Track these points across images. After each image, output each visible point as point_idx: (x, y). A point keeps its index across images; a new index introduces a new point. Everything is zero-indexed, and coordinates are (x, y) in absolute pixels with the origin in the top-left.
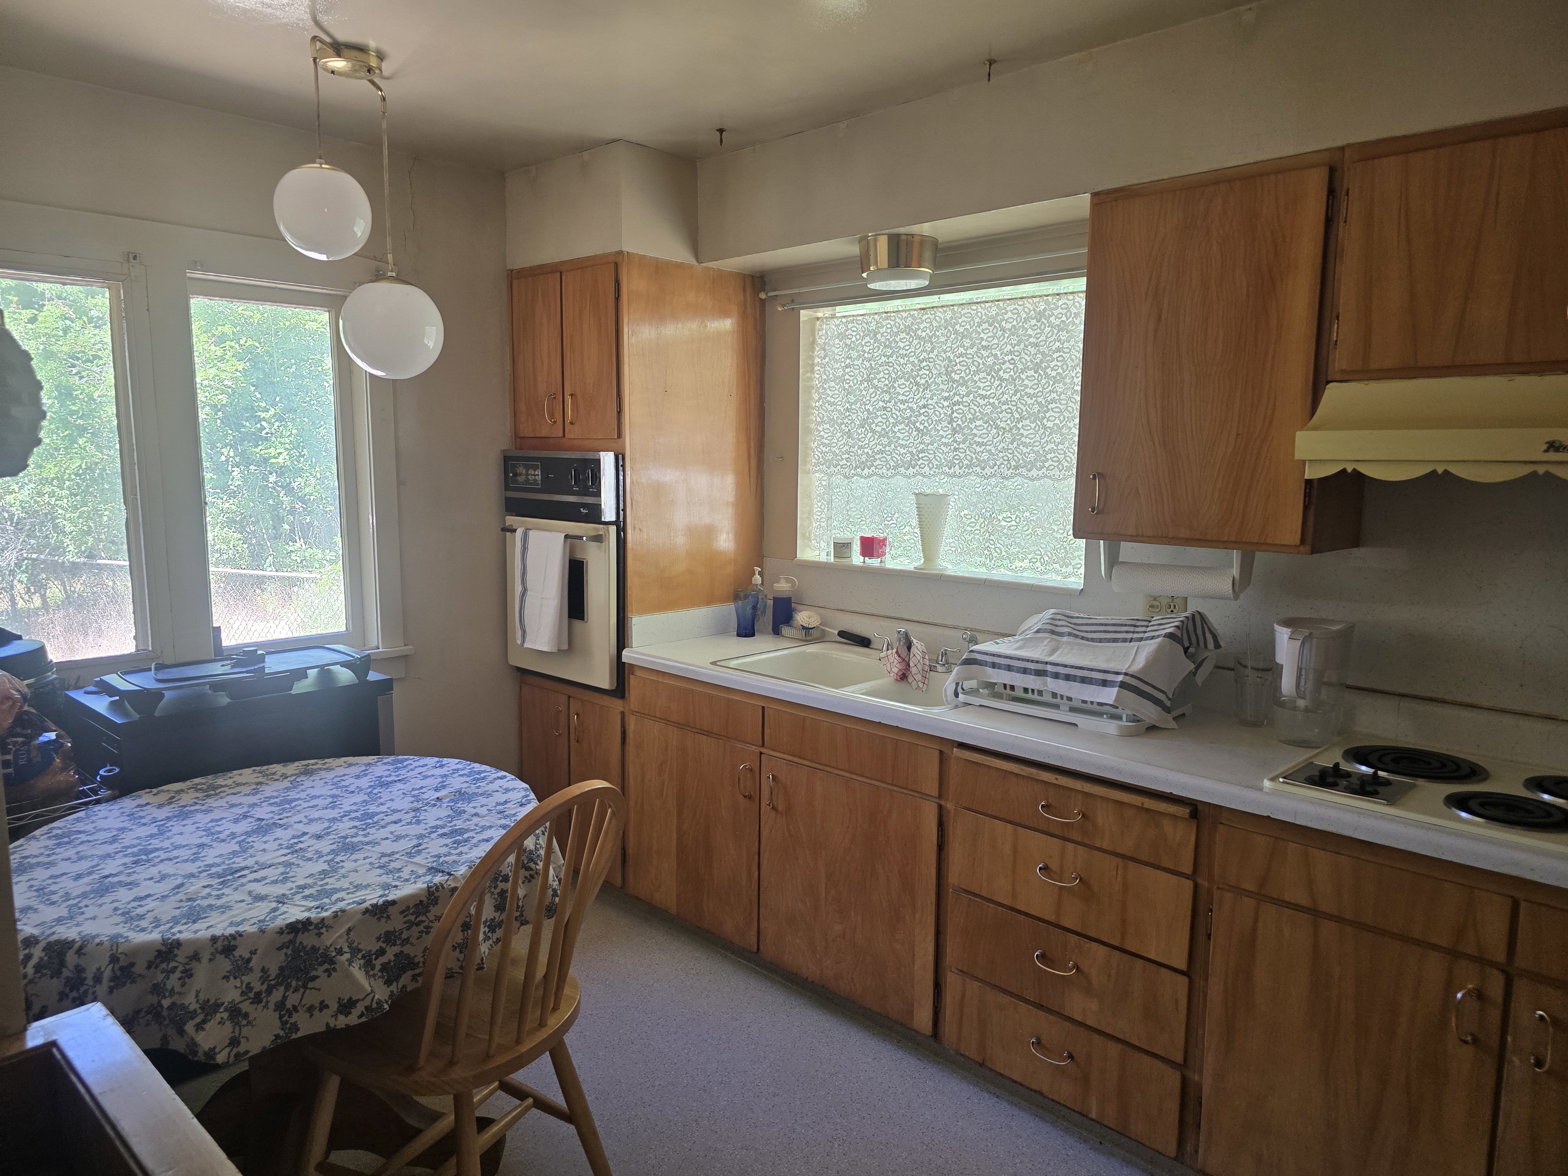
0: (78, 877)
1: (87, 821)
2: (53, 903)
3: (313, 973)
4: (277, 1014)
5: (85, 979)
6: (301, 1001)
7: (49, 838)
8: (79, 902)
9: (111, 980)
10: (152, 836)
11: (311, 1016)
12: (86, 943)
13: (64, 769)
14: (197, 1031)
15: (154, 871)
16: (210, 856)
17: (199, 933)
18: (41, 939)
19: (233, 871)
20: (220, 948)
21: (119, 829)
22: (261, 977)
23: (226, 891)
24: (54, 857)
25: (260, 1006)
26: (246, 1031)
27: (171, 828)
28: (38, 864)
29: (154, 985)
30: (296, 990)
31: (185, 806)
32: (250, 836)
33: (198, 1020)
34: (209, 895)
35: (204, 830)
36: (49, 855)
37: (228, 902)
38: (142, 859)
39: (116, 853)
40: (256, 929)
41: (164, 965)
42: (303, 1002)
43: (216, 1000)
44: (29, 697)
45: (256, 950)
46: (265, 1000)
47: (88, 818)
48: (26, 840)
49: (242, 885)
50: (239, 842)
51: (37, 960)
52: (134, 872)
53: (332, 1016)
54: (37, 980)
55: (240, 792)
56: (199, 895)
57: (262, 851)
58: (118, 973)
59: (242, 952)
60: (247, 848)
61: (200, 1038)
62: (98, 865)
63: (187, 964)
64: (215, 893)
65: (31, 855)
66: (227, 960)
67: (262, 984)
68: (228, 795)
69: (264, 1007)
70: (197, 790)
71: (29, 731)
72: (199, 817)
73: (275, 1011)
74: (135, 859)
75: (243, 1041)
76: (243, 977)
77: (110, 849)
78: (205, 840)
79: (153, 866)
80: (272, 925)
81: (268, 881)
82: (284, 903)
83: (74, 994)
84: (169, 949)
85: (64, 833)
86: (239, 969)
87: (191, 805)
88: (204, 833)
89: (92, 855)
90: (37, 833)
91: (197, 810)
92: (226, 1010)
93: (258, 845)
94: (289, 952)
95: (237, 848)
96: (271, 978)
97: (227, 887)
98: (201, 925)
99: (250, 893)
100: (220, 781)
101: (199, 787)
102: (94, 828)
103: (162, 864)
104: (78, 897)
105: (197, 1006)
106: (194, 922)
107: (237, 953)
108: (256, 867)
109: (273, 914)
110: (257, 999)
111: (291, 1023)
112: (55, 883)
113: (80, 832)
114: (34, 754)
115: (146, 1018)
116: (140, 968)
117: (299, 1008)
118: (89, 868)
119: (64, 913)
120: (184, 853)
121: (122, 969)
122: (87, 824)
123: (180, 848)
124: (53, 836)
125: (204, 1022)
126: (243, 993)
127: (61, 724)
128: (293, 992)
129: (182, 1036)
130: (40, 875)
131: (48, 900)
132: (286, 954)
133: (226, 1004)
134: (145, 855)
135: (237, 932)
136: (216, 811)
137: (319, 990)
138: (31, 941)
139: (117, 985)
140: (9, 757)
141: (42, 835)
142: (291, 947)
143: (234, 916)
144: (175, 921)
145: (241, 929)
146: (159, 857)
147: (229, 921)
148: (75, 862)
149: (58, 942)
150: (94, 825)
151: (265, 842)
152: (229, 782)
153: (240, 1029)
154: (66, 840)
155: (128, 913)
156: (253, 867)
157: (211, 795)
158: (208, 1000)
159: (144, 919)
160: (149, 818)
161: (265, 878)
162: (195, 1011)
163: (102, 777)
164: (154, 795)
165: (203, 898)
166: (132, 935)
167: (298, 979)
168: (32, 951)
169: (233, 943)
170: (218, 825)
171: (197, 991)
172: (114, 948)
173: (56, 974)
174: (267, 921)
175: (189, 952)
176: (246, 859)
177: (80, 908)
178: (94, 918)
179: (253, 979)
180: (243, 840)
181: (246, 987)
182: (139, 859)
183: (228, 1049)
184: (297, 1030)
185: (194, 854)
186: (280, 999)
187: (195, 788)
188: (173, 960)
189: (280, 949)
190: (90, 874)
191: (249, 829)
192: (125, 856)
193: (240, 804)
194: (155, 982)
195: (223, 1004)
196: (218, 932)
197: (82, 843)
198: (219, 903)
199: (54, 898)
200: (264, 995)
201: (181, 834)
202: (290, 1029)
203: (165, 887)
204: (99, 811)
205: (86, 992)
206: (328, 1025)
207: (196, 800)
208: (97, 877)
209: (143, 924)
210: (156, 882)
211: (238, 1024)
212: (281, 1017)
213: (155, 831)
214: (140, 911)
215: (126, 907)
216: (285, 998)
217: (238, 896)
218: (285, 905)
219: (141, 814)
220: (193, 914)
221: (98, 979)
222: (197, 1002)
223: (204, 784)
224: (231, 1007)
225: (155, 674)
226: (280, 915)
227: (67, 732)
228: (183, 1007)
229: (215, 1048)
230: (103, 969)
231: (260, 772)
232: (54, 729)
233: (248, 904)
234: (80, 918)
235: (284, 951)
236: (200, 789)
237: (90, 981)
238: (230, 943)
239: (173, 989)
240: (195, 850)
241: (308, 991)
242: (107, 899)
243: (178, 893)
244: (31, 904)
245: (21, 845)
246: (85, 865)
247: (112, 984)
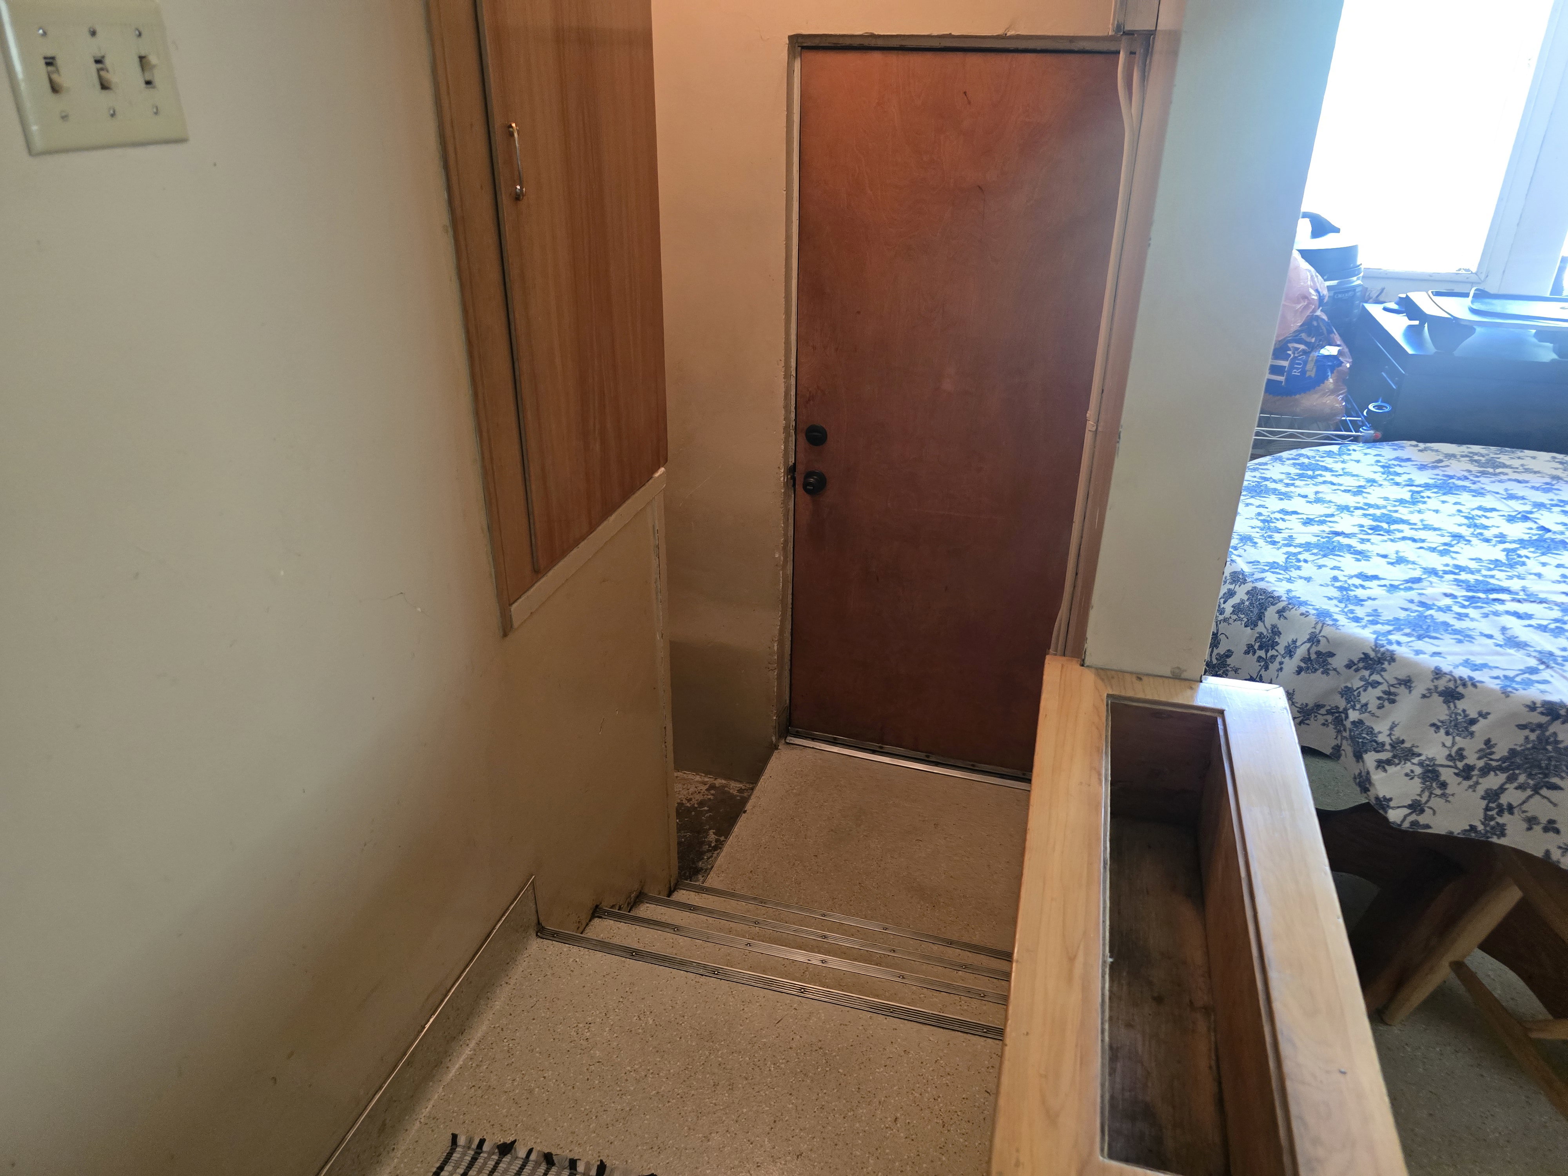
0: (1308, 522)
1: (1339, 458)
2: (1274, 543)
3: (1555, 780)
4: (1484, 803)
5: (1277, 644)
6: (1524, 802)
7: (1294, 464)
8: (1300, 553)
9: (1303, 660)
10: (1402, 501)
11: (1530, 829)
12: (1290, 607)
13: (1333, 392)
14: (1377, 767)
15: (1390, 548)
16: (1464, 555)
17: (1421, 656)
18: (1248, 580)
19: (1489, 587)
20: (1441, 688)
21: (1368, 481)
22: (1481, 750)
23: (1472, 612)
24: (1292, 489)
25: (1466, 783)
26: (1435, 802)
27: (1426, 499)
28: (1275, 491)
29: (1346, 687)
30: (1521, 787)
31: (1451, 477)
32: (1524, 548)
33: (1384, 756)
34: (1448, 609)
35: (1466, 517)
36: (1287, 485)
37: (1470, 630)
38: (1382, 527)
39: (1357, 508)
40: (1498, 687)
41: (1366, 673)
42: (1524, 807)
43: (1413, 746)
44: (1325, 301)
45: (1488, 714)
46: (1474, 779)
47: (1340, 455)
48: (1272, 460)
49: (1496, 614)
50: (1508, 551)
51: (1238, 601)
52: (1368, 540)
53: (1560, 847)
54: (1231, 621)
55: (1527, 482)
56: (1436, 603)
57: (1535, 574)
58: (1313, 656)
59: (1468, 706)
60: (1516, 563)
61: (1377, 777)
62: (1332, 515)
63: (1392, 686)
64: (1456, 609)
65: (1271, 478)
66: (1445, 706)
67: (1479, 758)
68: (1510, 480)
69: (1470, 787)
70: (1472, 461)
71: (1313, 340)
72: (1465, 497)
73: (1483, 798)
74: (1375, 524)
75: (1428, 811)
76: (1458, 739)
77: (1350, 500)
78: (1465, 532)
79: (1392, 540)
80: (1521, 692)
81: (1533, 622)
82: (1548, 667)
83: (1262, 653)
84: (1379, 658)
85: (1310, 464)
86: (1456, 726)
87: (1459, 479)
88: (1466, 521)
89: (1330, 502)
90: (1285, 454)
91: (1464, 488)
92: (1421, 764)
93: (1533, 565)
94: (1533, 737)
95: (1502, 557)
96: (1493, 757)
97: (1475, 608)
98: (1426, 646)
99: (1504, 629)
100: (1504, 458)
101: (1476, 458)
102: (1343, 469)
103: (1403, 542)
104: (1300, 545)
105: (1387, 740)
106: (1420, 638)
107: (1461, 705)
108: (1522, 596)
109: (1527, 675)
110: (1466, 773)
111: (1498, 823)
112: (1283, 520)
113: (1326, 469)
114: (1310, 366)
115: (1325, 717)
116: (1338, 662)
117: (1516, 811)
118: (1322, 516)
119: (1281, 559)
120: (1433, 539)
121: (1318, 653)
122: (1337, 462)
123: (1430, 529)
124: (1299, 464)
125: (1389, 762)
126: (1450, 757)
127: (1347, 340)
128: (1516, 788)
129: (1358, 761)
130: (1273, 503)
131: (1270, 537)
132: (1527, 738)
133: (1423, 758)
134: (1388, 523)
135: (1471, 678)
136: (1489, 497)
137: (1555, 805)
138: (1238, 578)
139: (1308, 668)
140: (1285, 364)
141: (1288, 459)
142: (1538, 732)
143: (1472, 654)
144: (1397, 625)
145: (1477, 676)
146: (1402, 531)
147: (1464, 658)
148: (1310, 502)
149: (1264, 592)
150: (1343, 465)
151: (1544, 564)
152: (1516, 463)
153: (1430, 797)
154: (1310, 473)
155: (1346, 589)
156: (1517, 594)
157: (1488, 473)
158: (1403, 742)
159: (1362, 605)
160: (1405, 477)
161: (1529, 617)
162: (1383, 744)
163: (1369, 411)
164: (1420, 451)
165: (1440, 609)
166: (1342, 620)
167: (1530, 776)
168: (1237, 589)
169: (1460, 689)
170: (1486, 517)
171: (1393, 723)
172: (1319, 626)
173: (1252, 624)
174: (1518, 683)
175: (1402, 675)
176: (1510, 578)
177: (1299, 561)
178: (1308, 579)
179: (1471, 748)
180: (1514, 550)
181: (1457, 752)
182: (1378, 526)
183: (1407, 811)
184: (1503, 834)
185: (1445, 544)
186: (1495, 788)
187: (1470, 457)
188: (1378, 673)
189: (1522, 727)
190: (1322, 522)
191: (1526, 537)
192: (1365, 515)
193: (1523, 498)
194: (1350, 686)
195: (1420, 755)
196: (1446, 667)
197: (1324, 482)
198: (1458, 625)
199: (1277, 537)
200: (1476, 772)
201: (1437, 511)
202: (1493, 828)
203: (1399, 574)
204: (1354, 450)
205: (1273, 657)
206: (1547, 853)
207: (1466, 474)
208: (1327, 529)
209: (1360, 612)
210: (1389, 563)
211: (1430, 788)
212: (1487, 809)
213: (1407, 496)
214: (1360, 593)
215: (1346, 581)
216: (1502, 789)
217: (1484, 626)
218: (1549, 671)
219: (1398, 470)
220: (1421, 627)
221: (1290, 652)
222: (1390, 735)
223: (1483, 456)
224: (1428, 765)
225: (1472, 302)
226: (1538, 682)
227: (1350, 351)
228: (1370, 731)
229: (1391, 799)
230: (1298, 644)
231: (1561, 463)
232: (1339, 343)
233: (1497, 645)
234: (1294, 573)
235: (1527, 732)
236: (1476, 461)
237: (1281, 648)
238: (1457, 687)
239: (1366, 705)
240: (1447, 539)
241: (1537, 797)
242: (1330, 562)
243: (1411, 589)
244: (1253, 535)
245: (1266, 464)
246: (1317, 510)
247: (1303, 665)
